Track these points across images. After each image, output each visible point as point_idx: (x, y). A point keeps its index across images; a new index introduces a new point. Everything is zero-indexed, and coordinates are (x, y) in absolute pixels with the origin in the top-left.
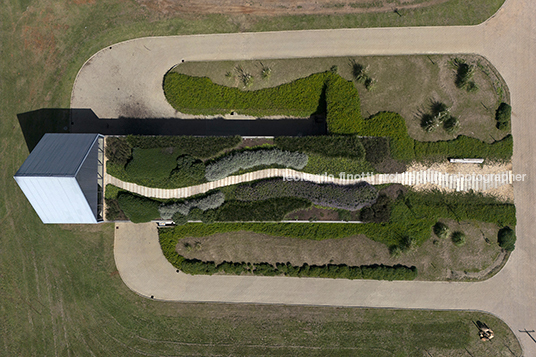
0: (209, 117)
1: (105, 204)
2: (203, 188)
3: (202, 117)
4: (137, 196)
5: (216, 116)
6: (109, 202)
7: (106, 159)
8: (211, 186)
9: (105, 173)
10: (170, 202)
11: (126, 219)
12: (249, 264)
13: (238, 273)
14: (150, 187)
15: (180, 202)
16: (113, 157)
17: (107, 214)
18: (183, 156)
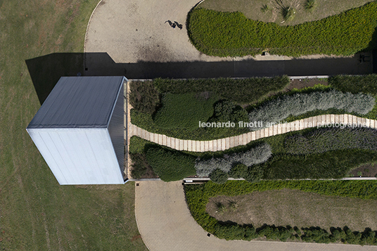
0: (237, 59)
1: (129, 160)
2: (244, 140)
3: (229, 59)
4: (167, 150)
5: (245, 58)
6: (134, 156)
7: (130, 107)
8: (253, 136)
9: (129, 123)
10: (207, 157)
11: (154, 177)
12: (296, 229)
13: (283, 239)
14: (182, 138)
15: (219, 156)
16: (138, 105)
17: (133, 172)
18: (220, 101)
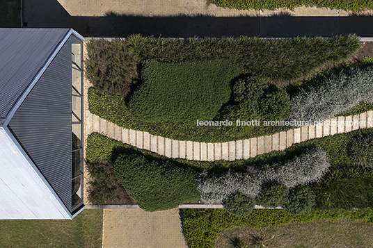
4: (152, 159)
7: (88, 84)
8: (297, 136)
9: (87, 112)
10: (218, 170)
11: (129, 202)
14: (176, 138)
15: (239, 168)
18: (242, 76)
